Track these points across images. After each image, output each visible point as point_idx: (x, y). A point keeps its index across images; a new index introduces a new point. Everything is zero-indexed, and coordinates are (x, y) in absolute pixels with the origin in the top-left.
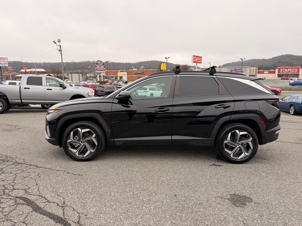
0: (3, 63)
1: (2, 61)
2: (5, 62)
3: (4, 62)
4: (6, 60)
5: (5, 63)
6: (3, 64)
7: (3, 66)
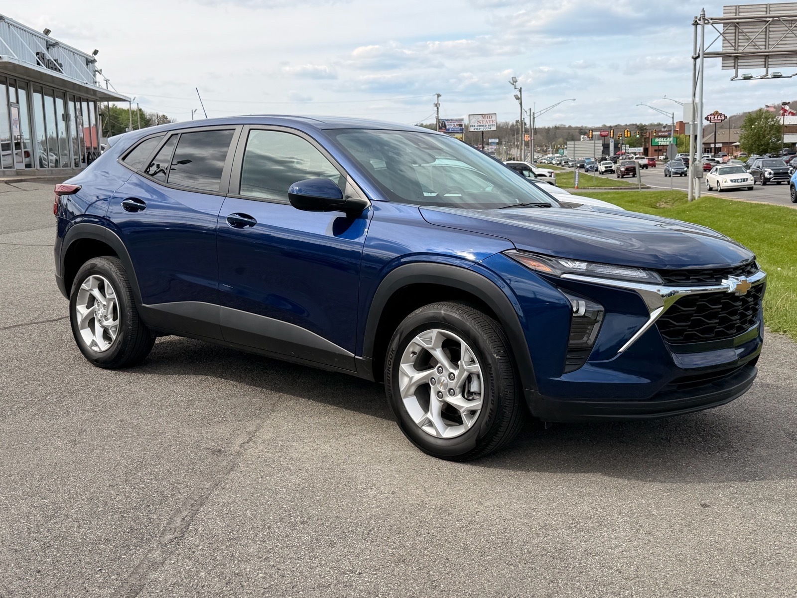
0: (487, 125)
1: (485, 120)
2: (491, 122)
3: (488, 122)
4: (494, 118)
5: (491, 124)
6: (487, 127)
7: (487, 130)
